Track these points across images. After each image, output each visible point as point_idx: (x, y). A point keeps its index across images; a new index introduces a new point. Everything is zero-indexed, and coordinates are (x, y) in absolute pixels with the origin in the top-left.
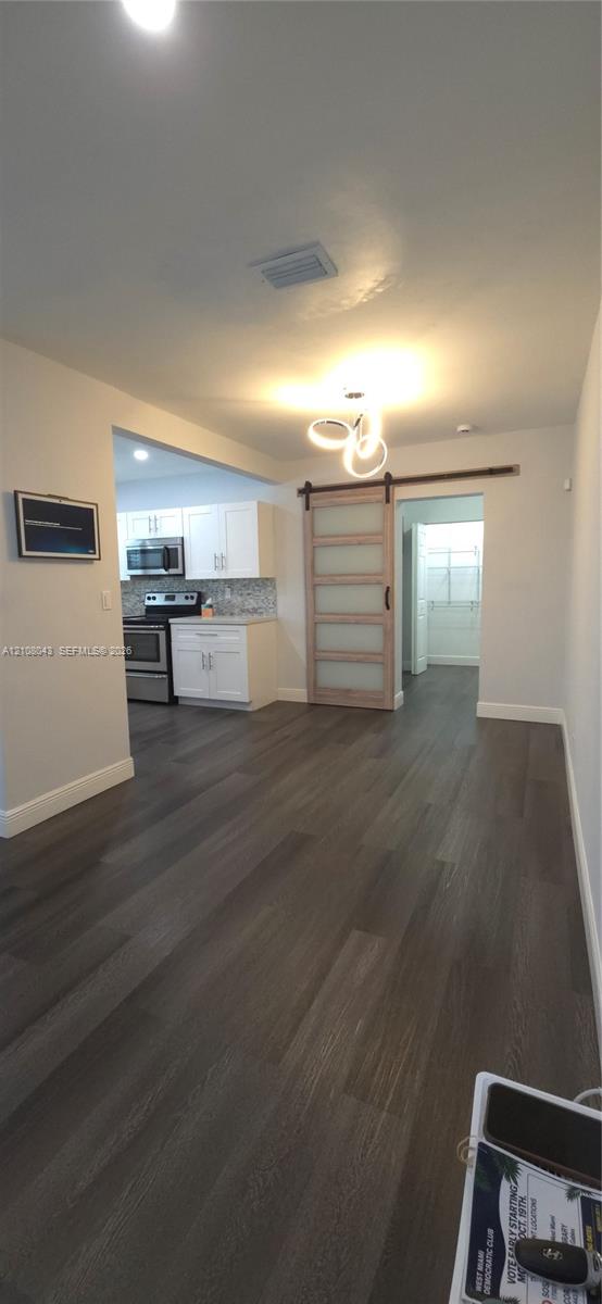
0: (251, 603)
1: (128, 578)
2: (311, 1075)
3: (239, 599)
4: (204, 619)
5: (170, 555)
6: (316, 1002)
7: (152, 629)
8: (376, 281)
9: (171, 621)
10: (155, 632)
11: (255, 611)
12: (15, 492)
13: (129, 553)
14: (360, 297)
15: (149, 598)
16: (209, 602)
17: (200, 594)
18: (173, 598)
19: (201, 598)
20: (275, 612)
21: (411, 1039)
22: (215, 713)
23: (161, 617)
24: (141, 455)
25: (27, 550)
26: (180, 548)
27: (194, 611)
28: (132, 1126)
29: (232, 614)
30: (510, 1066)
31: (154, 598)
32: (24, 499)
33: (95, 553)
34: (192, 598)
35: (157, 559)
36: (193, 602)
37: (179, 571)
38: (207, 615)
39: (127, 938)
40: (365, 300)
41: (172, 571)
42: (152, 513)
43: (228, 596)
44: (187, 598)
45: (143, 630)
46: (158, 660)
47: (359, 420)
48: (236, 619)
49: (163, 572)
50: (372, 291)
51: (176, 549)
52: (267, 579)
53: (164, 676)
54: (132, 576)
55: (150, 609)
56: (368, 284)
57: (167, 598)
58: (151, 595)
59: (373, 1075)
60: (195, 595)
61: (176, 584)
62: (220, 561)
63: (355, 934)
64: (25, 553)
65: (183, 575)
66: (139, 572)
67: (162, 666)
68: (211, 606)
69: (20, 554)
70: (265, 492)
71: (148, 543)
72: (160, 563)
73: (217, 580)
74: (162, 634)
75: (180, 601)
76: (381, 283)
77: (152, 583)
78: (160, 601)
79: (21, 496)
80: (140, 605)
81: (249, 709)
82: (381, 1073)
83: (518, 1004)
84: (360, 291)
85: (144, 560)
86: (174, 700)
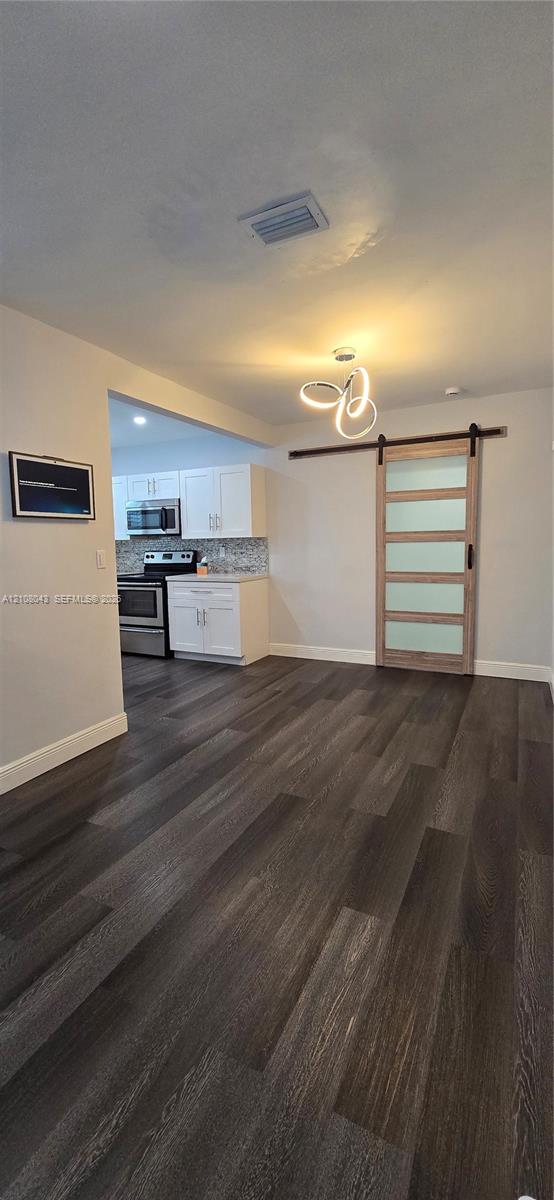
0: (244, 562)
1: (128, 538)
2: (298, 1087)
3: (233, 557)
4: (199, 576)
5: (168, 517)
6: (304, 994)
7: (151, 586)
8: (368, 234)
9: (167, 578)
10: (154, 589)
11: (248, 569)
12: (10, 452)
13: (130, 514)
14: (352, 253)
15: (148, 557)
16: (204, 560)
17: (195, 552)
18: (170, 557)
19: (196, 557)
20: (268, 571)
21: (408, 1043)
22: (209, 667)
23: (158, 574)
24: (140, 420)
25: (21, 510)
26: (177, 509)
27: (190, 569)
28: (98, 1148)
29: (226, 572)
30: (521, 1083)
31: (153, 557)
32: (18, 460)
33: (89, 513)
34: (188, 556)
35: (155, 520)
36: (189, 561)
37: (175, 531)
38: (202, 574)
39: (107, 911)
40: (356, 256)
41: (169, 531)
42: (150, 476)
43: (222, 555)
44: (183, 556)
45: (140, 587)
46: (155, 616)
47: (349, 381)
48: (230, 577)
49: (161, 531)
50: (364, 245)
51: (174, 510)
52: (258, 539)
53: (161, 631)
54: (131, 536)
55: (148, 567)
56: (361, 238)
57: (165, 556)
58: (150, 554)
59: (367, 1088)
60: (191, 554)
61: (173, 544)
62: (215, 522)
63: (347, 913)
64: (19, 513)
65: (180, 534)
66: (140, 532)
67: (159, 621)
68: (206, 564)
69: (14, 514)
70: (258, 455)
71: (147, 504)
72: (158, 524)
73: (212, 540)
74: (159, 591)
75: (177, 559)
76: (374, 236)
77: (151, 542)
78: (158, 559)
79: (15, 457)
80: (139, 563)
81: (242, 664)
82: (376, 1086)
83: (526, 1001)
84: (353, 245)
85: (144, 519)
86: (170, 655)
